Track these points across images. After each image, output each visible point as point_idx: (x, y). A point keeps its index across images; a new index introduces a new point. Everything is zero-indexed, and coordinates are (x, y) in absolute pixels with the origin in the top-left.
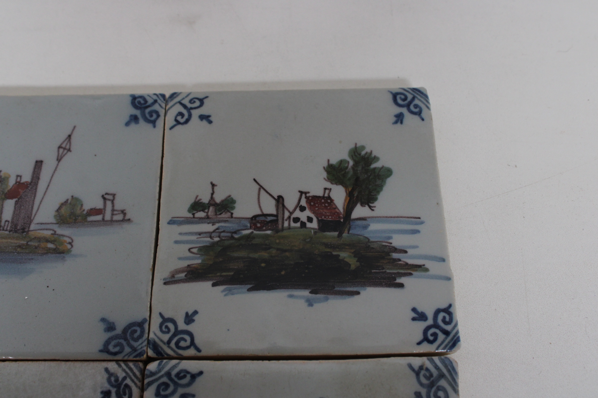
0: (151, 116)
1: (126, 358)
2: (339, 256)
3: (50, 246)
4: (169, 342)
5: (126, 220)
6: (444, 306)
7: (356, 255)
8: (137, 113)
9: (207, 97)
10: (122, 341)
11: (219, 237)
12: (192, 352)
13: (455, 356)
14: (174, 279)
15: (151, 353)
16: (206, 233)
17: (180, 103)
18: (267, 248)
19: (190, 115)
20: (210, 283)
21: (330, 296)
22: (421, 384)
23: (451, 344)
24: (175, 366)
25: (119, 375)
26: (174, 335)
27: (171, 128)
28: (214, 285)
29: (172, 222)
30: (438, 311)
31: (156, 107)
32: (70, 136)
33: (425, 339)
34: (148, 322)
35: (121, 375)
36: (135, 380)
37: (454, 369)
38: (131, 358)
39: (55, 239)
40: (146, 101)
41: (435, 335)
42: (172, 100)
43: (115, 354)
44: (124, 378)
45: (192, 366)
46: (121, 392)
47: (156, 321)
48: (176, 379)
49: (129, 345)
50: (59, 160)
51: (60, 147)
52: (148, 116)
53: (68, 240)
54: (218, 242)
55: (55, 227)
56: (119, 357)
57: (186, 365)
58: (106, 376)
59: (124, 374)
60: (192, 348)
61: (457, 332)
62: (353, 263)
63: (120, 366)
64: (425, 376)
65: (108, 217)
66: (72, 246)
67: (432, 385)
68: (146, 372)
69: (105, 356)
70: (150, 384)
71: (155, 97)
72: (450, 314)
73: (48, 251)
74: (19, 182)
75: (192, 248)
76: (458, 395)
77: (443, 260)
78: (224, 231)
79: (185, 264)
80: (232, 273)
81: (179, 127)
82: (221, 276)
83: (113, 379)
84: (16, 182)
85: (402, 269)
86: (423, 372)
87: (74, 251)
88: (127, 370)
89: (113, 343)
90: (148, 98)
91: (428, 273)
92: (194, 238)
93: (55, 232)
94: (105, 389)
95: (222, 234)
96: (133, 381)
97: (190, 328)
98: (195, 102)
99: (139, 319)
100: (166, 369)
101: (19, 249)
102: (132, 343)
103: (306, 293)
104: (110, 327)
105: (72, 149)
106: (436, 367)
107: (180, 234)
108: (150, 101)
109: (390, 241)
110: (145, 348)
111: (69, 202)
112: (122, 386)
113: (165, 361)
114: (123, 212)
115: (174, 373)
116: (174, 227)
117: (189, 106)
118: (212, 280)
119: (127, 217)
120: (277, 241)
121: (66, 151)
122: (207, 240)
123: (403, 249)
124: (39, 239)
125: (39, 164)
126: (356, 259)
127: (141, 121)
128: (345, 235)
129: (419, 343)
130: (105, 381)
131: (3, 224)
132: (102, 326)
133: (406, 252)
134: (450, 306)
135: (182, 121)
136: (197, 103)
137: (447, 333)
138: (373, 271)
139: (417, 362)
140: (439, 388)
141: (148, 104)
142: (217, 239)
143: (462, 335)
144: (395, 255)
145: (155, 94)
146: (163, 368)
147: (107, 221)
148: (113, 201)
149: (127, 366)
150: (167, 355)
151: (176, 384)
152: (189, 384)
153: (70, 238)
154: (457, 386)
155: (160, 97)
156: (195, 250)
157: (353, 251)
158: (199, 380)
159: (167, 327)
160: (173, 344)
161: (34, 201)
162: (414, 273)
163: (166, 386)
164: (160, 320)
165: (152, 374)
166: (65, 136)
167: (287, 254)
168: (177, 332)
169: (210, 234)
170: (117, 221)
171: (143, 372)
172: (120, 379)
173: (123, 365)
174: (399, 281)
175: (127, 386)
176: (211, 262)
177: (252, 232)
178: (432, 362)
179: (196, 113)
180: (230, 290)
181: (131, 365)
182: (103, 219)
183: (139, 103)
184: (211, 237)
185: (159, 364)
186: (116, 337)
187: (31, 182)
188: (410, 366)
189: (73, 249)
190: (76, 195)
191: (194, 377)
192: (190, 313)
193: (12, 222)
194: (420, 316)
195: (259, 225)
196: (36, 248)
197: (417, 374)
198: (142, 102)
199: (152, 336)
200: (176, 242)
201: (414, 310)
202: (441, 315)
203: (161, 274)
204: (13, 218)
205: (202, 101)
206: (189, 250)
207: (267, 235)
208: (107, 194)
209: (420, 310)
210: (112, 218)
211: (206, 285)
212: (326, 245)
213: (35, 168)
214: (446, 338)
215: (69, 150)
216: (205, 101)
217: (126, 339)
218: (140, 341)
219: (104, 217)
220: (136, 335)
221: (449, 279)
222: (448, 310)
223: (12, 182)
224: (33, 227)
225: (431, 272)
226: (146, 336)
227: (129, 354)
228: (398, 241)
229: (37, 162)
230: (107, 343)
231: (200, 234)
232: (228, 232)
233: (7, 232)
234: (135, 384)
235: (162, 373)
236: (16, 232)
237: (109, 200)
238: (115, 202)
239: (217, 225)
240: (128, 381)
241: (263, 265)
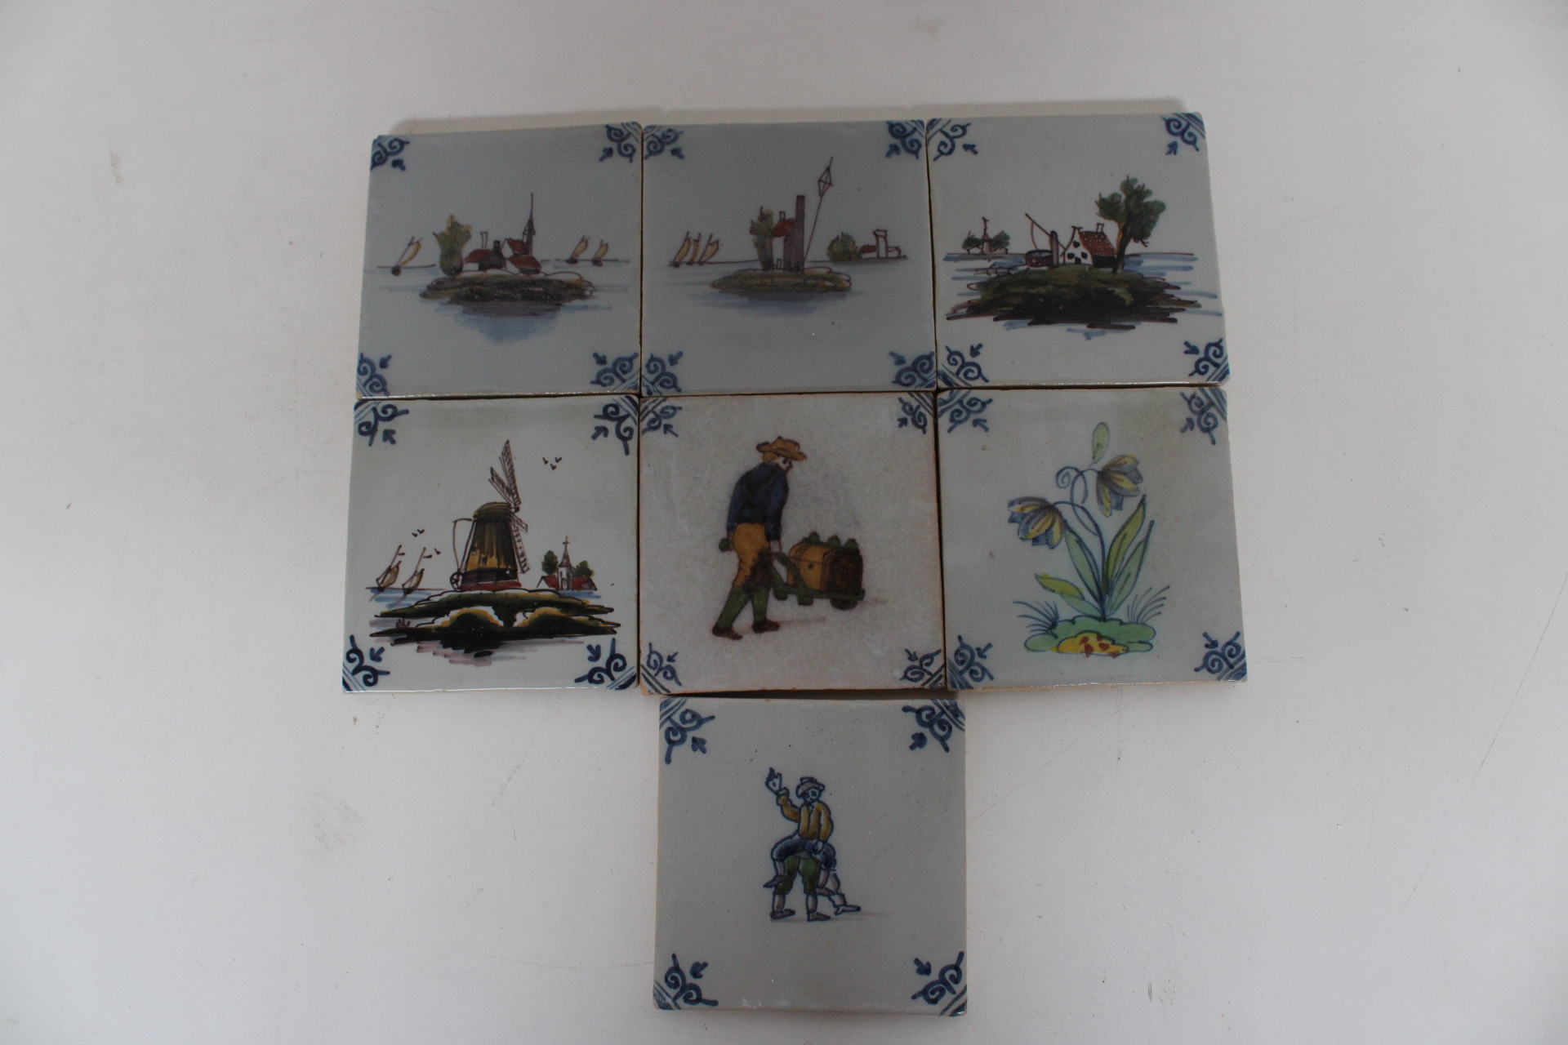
0: (913, 146)
1: (918, 389)
2: (1113, 291)
3: (828, 283)
4: (958, 373)
5: (901, 257)
6: (1215, 340)
7: (1130, 291)
8: (897, 142)
9: (969, 124)
10: (913, 373)
11: (996, 273)
12: (979, 383)
13: (1226, 387)
14: (955, 315)
15: (941, 384)
16: (982, 269)
17: (941, 131)
18: (1043, 284)
19: (953, 145)
20: (991, 318)
21: (1107, 330)
22: (1193, 411)
23: (1220, 376)
24: (965, 395)
25: (912, 404)
26: (962, 367)
27: (935, 159)
28: (996, 320)
29: (948, 258)
30: (1209, 346)
31: (916, 136)
32: (828, 169)
33: (1197, 371)
34: (934, 357)
35: (915, 404)
36: (929, 409)
37: (1222, 397)
38: (923, 389)
39: (832, 277)
40: (905, 130)
41: (1206, 367)
42: (932, 128)
43: (907, 385)
44: (918, 407)
45: (983, 395)
46: (916, 418)
47: (943, 355)
48: (968, 407)
49: (920, 376)
50: (821, 194)
51: (820, 181)
52: (908, 145)
53: (846, 278)
54: (995, 278)
55: (830, 265)
56: (912, 388)
57: (974, 394)
58: (901, 405)
59: (917, 404)
60: (980, 378)
61: (1227, 365)
62: (1128, 299)
63: (912, 396)
64: (1196, 404)
65: (882, 253)
66: (851, 284)
67: (1202, 412)
68: (938, 401)
69: (899, 387)
70: (943, 411)
71: (914, 125)
72: (1221, 348)
73: (827, 289)
74: (784, 219)
75: (971, 284)
76: (1226, 421)
77: (1215, 297)
78: (1000, 268)
79: (965, 300)
80: (1012, 309)
81: (943, 158)
82: (1001, 311)
83: (907, 408)
84: (781, 219)
85: (1175, 305)
86: (1194, 401)
87: (854, 288)
88: (920, 399)
89: (905, 375)
90: (907, 126)
91: (1200, 309)
92: (972, 274)
93: (831, 270)
94: (901, 417)
95: (999, 270)
96: (926, 409)
97: (977, 360)
98: (956, 130)
99: (927, 353)
100: (958, 397)
101: (796, 288)
102: (923, 375)
103: (1084, 327)
104: (900, 360)
105: (833, 183)
106: (1207, 396)
107: (957, 270)
108: (909, 129)
109: (1164, 277)
110: (935, 379)
111: (840, 238)
112: (917, 415)
113: (955, 391)
114: (897, 249)
115: (965, 401)
116: (951, 263)
117: (952, 134)
118: (993, 315)
119: (902, 254)
120: (1054, 277)
121: (827, 185)
122: (984, 277)
123: (1175, 285)
124: (816, 277)
125: (801, 200)
126: (1131, 295)
127: (903, 151)
128: (1119, 271)
129: (1191, 375)
130: (900, 409)
131: (775, 262)
132: (891, 360)
133: (1178, 288)
134: (1221, 340)
135: (946, 151)
136: (960, 132)
137: (1217, 365)
138: (1148, 306)
139: (1189, 392)
140: (1209, 415)
141: (907, 133)
142: (994, 275)
143: (1231, 368)
144: (1168, 292)
145: (913, 121)
146: (954, 397)
147: (882, 258)
148: (885, 238)
149: (919, 396)
150: (957, 385)
151: (967, 410)
152: (980, 411)
153: (847, 275)
154: (1226, 414)
155: (919, 124)
156: (974, 287)
157: (1127, 286)
158: (989, 406)
159: (954, 359)
160: (961, 375)
161: (803, 240)
162: (1187, 309)
163: (959, 412)
164: (947, 353)
165: (945, 402)
166: (823, 169)
167: (1064, 290)
168: (964, 364)
169: (987, 270)
170: (892, 258)
171: (935, 401)
172: (914, 408)
173: (915, 395)
174: (1172, 316)
175: (921, 414)
176: (991, 298)
177: (1028, 269)
178: (1203, 392)
179: (959, 143)
180: (1011, 325)
181: (923, 395)
182: (878, 256)
183: (898, 130)
184: (988, 274)
185: (951, 394)
186: (906, 370)
187: (796, 219)
188: (1183, 395)
189: (852, 287)
190: (846, 232)
191: (984, 404)
192: (975, 346)
193: (785, 261)
194: (1192, 350)
195: (1034, 261)
196: (814, 286)
197: (1189, 402)
198: (901, 130)
199: (940, 368)
200: (954, 278)
201: (1187, 344)
202: (1212, 349)
203: (944, 309)
204: (784, 257)
205: (964, 128)
206: (968, 286)
207: (1043, 271)
208: (878, 230)
209: (1192, 343)
210: (887, 254)
211: (988, 320)
212: (1101, 281)
213: (797, 204)
214: (1216, 371)
215: (830, 184)
216: (968, 128)
217: (916, 371)
218: (931, 373)
219: (878, 253)
220: (925, 368)
221: (1220, 315)
222: (1219, 345)
223: (776, 219)
224: (806, 265)
225: (1204, 308)
226: (935, 368)
227: (921, 385)
228: (1171, 277)
229: (798, 197)
230: (899, 375)
231: (977, 270)
232: (1004, 268)
233: (781, 271)
234: (929, 411)
235: (955, 400)
236: (791, 270)
237: (881, 237)
238: (888, 238)
239: (993, 262)
240: (922, 410)
241: (1041, 300)
